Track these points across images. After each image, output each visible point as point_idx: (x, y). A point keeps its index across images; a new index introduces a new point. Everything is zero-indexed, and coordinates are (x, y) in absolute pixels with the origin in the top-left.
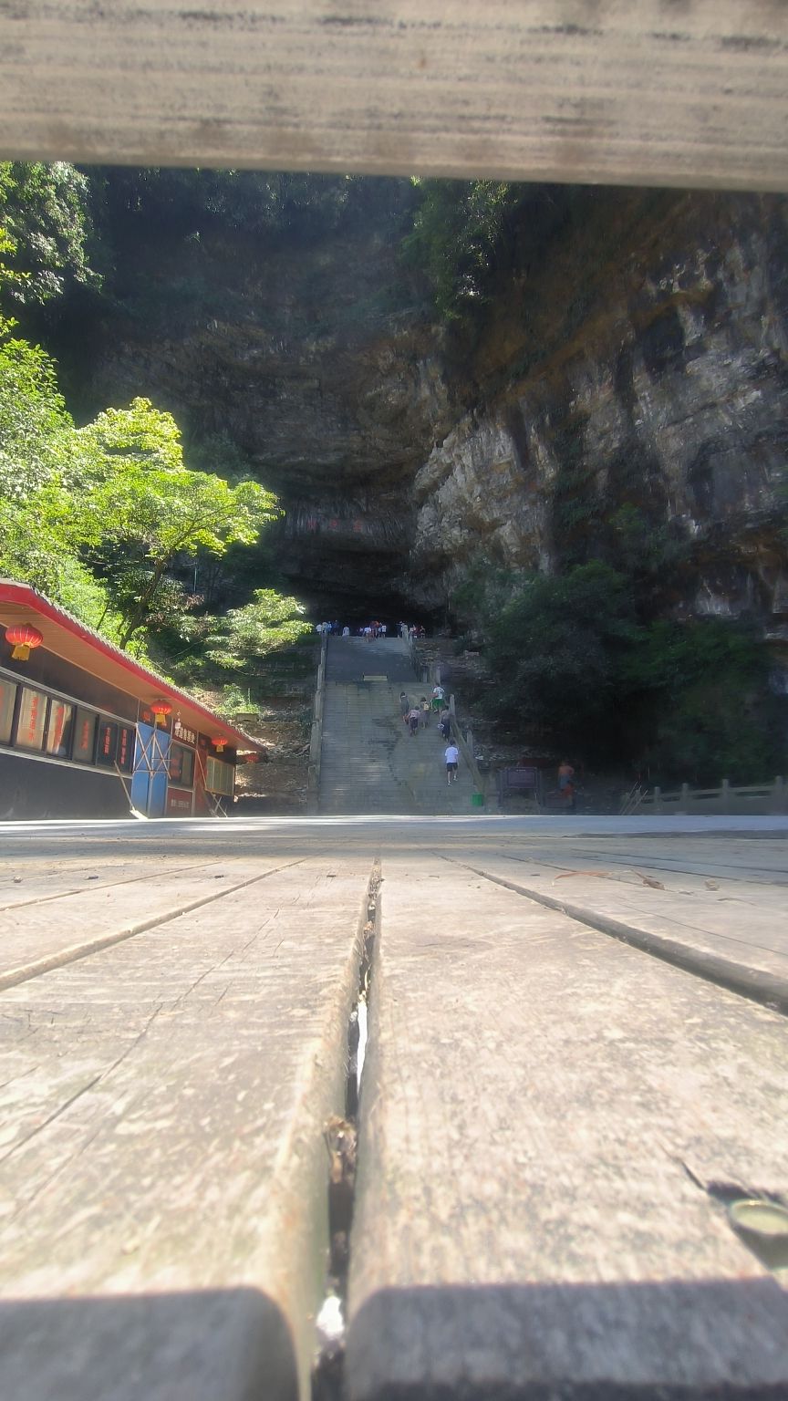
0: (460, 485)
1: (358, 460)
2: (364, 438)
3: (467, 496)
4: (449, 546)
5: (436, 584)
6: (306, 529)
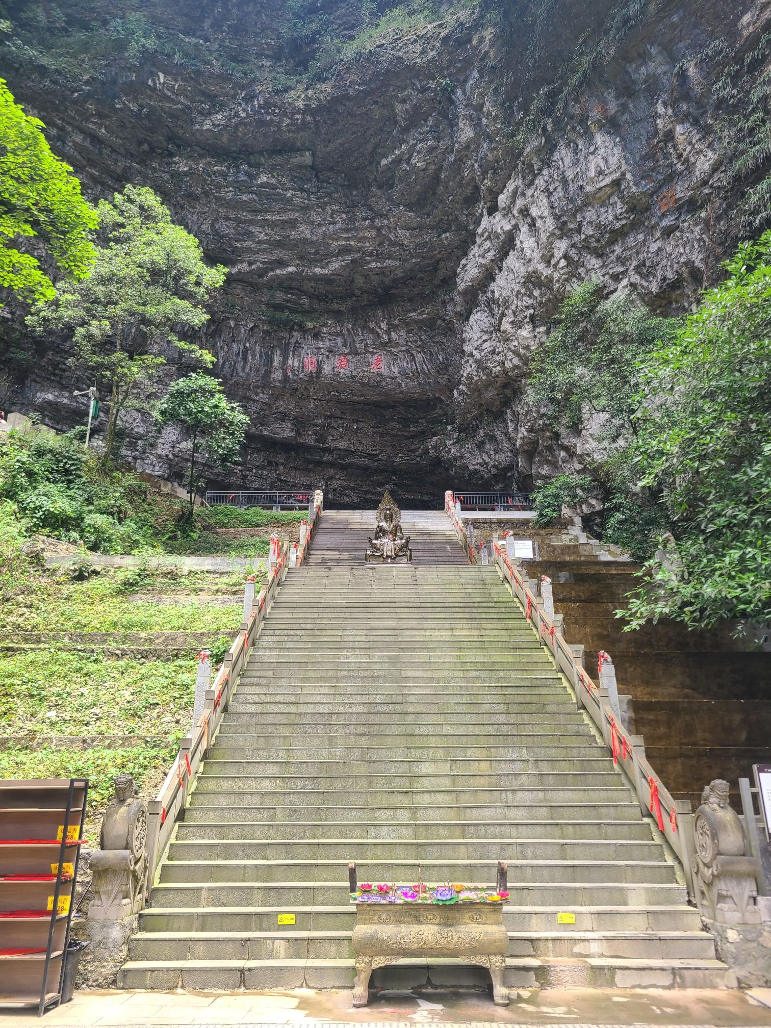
0: (528, 253)
1: (373, 265)
2: (379, 230)
3: (541, 267)
4: (516, 361)
5: (497, 433)
6: (303, 371)
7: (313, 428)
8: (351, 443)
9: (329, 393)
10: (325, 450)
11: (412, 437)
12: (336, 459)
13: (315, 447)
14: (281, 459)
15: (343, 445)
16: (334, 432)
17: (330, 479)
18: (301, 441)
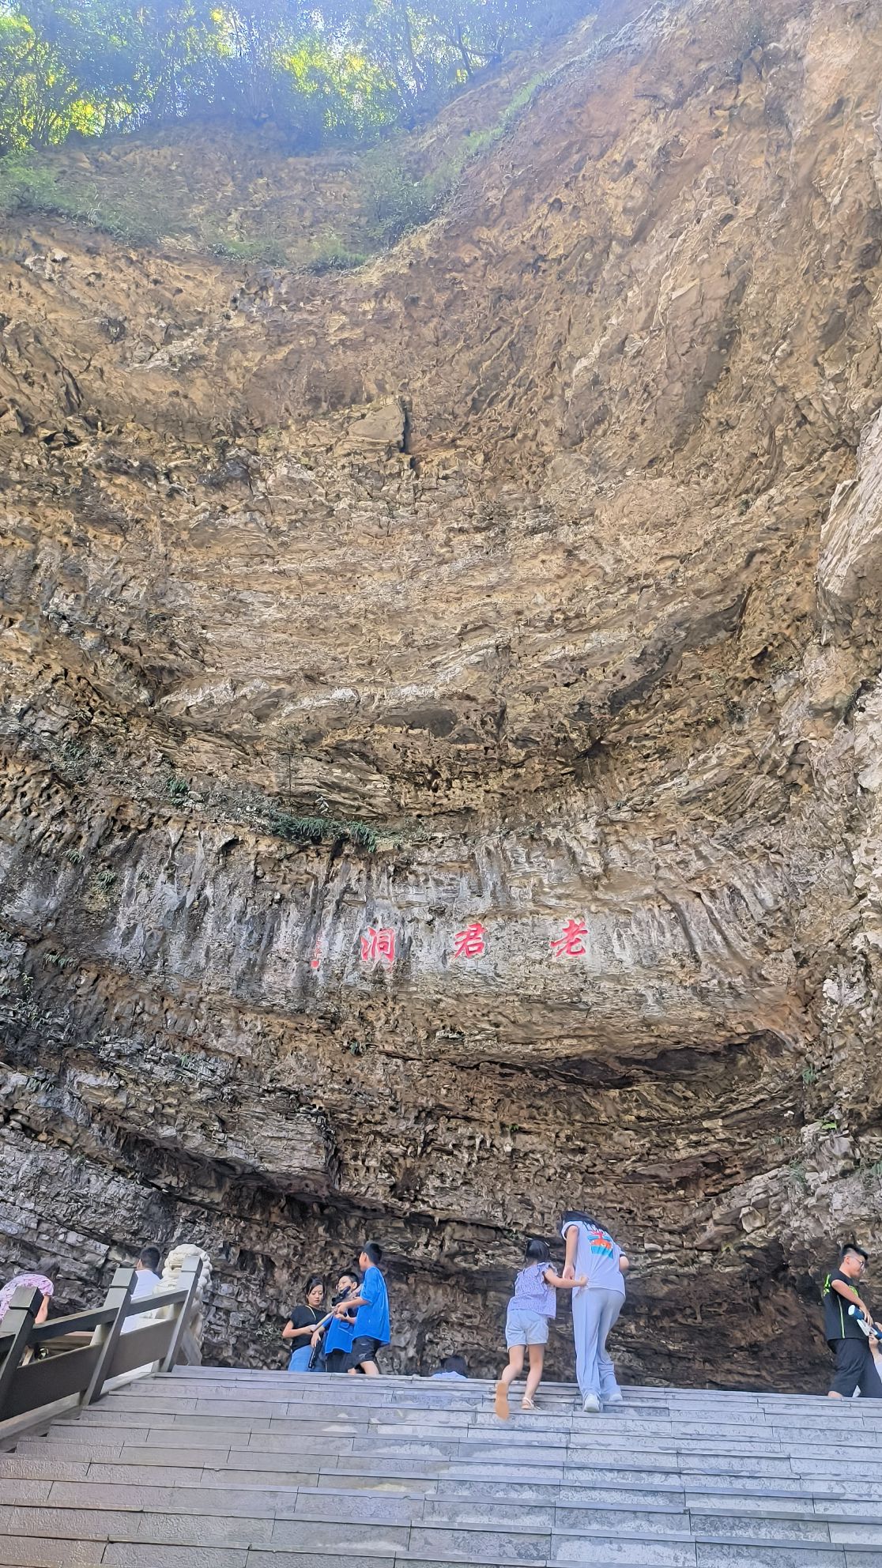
2: (570, 552)
6: (356, 966)
7: (380, 1149)
8: (495, 1204)
9: (431, 1034)
10: (418, 1221)
11: (683, 1182)
12: (451, 1256)
13: (389, 1211)
14: (280, 1245)
15: (469, 1205)
16: (445, 1164)
17: (435, 1322)
18: (345, 1187)
